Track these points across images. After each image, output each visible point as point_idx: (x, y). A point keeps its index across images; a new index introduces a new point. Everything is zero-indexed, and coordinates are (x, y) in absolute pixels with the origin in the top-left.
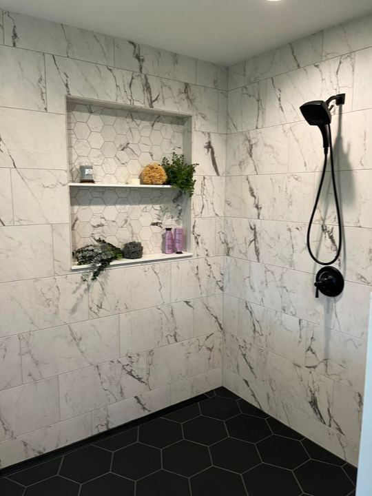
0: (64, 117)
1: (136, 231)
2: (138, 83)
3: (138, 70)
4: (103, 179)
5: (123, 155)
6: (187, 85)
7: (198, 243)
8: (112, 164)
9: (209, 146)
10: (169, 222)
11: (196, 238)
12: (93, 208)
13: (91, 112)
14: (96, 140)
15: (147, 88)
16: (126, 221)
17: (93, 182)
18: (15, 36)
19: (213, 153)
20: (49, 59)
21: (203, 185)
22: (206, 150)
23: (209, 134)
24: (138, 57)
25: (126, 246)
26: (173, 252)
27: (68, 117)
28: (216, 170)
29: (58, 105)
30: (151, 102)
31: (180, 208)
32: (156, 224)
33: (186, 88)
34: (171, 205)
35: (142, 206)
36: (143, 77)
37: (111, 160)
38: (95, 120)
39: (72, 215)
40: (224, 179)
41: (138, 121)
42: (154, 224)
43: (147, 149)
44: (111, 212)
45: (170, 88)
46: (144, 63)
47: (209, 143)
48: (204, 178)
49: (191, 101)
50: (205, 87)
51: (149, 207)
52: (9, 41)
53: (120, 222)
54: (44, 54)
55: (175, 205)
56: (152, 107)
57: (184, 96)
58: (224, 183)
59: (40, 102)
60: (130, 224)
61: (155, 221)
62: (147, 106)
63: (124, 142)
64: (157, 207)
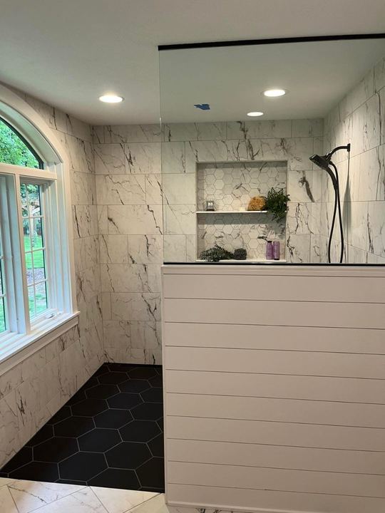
0: (194, 175)
1: (246, 241)
2: (243, 146)
3: (243, 137)
4: (223, 208)
5: (238, 192)
6: (283, 140)
7: (292, 253)
8: (229, 199)
9: (304, 181)
10: (273, 237)
11: (290, 249)
12: (217, 226)
13: (217, 168)
14: (220, 184)
15: (250, 147)
16: (239, 235)
17: (213, 210)
18: (170, 135)
19: (307, 185)
20: (187, 143)
21: (298, 210)
22: (301, 184)
23: (303, 172)
24: (243, 130)
25: (237, 251)
26: (272, 259)
27: (197, 174)
28: (311, 198)
29: (192, 168)
30: (253, 157)
31: (283, 227)
32: (262, 238)
33: (282, 141)
34: (275, 224)
35: (251, 225)
36: (247, 141)
37: (229, 196)
38: (219, 173)
39: (198, 230)
40: (319, 205)
41: (249, 169)
42: (260, 238)
43: (256, 186)
44: (228, 229)
45: (268, 144)
46: (248, 133)
47: (304, 178)
48: (299, 205)
49: (286, 150)
50: (300, 138)
51: (257, 226)
52: (167, 139)
53: (235, 235)
54: (184, 142)
55: (278, 225)
56: (253, 159)
57: (280, 148)
58: (320, 209)
59: (182, 167)
60: (241, 237)
61: (262, 236)
62: (250, 160)
63: (238, 184)
64: (264, 226)
